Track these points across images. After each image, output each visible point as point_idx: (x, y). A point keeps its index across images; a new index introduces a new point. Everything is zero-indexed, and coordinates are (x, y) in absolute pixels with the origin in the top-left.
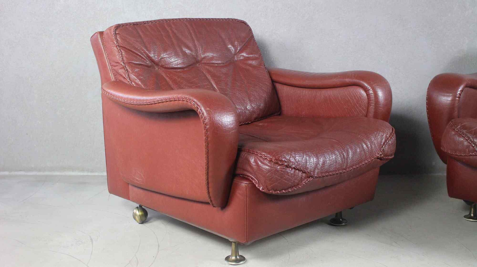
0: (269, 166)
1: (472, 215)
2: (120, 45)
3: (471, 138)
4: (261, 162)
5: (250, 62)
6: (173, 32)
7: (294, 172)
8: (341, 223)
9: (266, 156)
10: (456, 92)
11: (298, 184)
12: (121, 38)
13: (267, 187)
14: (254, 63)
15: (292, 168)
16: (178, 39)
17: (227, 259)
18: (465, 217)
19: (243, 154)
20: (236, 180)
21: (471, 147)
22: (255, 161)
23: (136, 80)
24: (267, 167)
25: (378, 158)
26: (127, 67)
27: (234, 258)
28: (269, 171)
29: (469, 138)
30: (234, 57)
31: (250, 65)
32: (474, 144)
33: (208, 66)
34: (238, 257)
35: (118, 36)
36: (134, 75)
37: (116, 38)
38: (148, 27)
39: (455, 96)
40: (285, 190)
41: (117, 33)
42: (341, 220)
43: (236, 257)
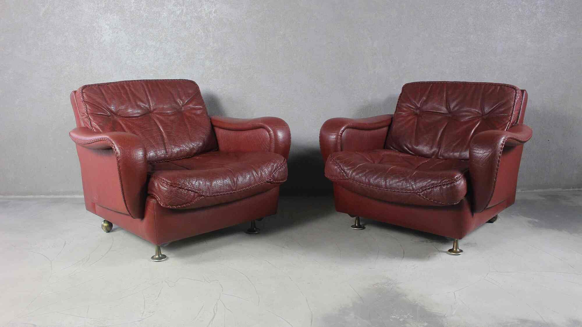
0: (166, 188)
1: (357, 225)
2: (85, 100)
3: (342, 166)
4: (161, 185)
5: (194, 112)
6: (130, 90)
7: (187, 192)
8: (254, 231)
9: (164, 181)
10: (338, 133)
11: (191, 201)
12: (87, 95)
13: (165, 203)
14: (199, 112)
15: (185, 190)
16: (134, 95)
17: (153, 258)
18: (352, 226)
19: (152, 179)
20: (148, 199)
21: (341, 173)
22: (158, 185)
23: (96, 126)
24: (165, 189)
25: (268, 182)
26: (89, 116)
27: (157, 257)
28: (166, 191)
29: (340, 166)
30: (181, 109)
31: (195, 114)
32: (343, 171)
33: (158, 115)
34: (160, 256)
35: (84, 94)
36: (95, 123)
37: (83, 95)
38: (110, 87)
39: (337, 136)
40: (180, 205)
41: (84, 91)
42: (255, 229)
43: (159, 256)
